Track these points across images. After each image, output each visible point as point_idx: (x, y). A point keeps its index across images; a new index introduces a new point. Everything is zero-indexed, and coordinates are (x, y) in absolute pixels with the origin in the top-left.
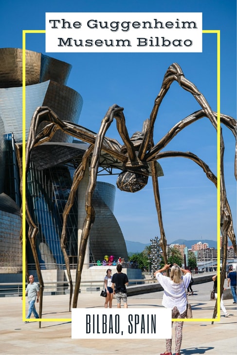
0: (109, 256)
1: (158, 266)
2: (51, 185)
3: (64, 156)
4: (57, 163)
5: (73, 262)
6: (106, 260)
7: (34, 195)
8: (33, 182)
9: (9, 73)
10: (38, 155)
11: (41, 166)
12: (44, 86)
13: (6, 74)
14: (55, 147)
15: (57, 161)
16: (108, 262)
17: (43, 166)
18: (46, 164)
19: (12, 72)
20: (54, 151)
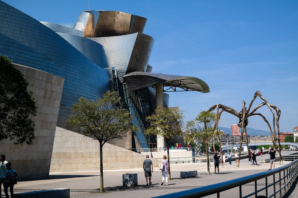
0: (178, 143)
1: (199, 149)
2: (138, 98)
3: (151, 83)
4: (146, 86)
5: (153, 147)
6: (177, 146)
7: (130, 106)
8: (128, 97)
9: (109, 26)
10: (132, 81)
11: (134, 88)
12: (134, 36)
13: (108, 27)
14: (145, 77)
15: (145, 85)
16: (178, 147)
17: (136, 88)
18: (138, 87)
19: (111, 25)
20: (144, 79)
